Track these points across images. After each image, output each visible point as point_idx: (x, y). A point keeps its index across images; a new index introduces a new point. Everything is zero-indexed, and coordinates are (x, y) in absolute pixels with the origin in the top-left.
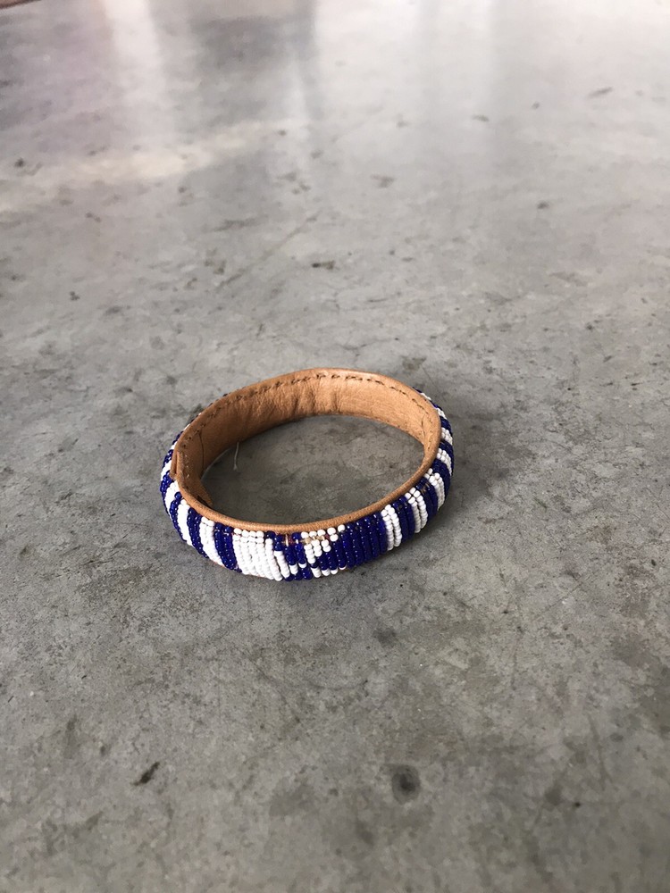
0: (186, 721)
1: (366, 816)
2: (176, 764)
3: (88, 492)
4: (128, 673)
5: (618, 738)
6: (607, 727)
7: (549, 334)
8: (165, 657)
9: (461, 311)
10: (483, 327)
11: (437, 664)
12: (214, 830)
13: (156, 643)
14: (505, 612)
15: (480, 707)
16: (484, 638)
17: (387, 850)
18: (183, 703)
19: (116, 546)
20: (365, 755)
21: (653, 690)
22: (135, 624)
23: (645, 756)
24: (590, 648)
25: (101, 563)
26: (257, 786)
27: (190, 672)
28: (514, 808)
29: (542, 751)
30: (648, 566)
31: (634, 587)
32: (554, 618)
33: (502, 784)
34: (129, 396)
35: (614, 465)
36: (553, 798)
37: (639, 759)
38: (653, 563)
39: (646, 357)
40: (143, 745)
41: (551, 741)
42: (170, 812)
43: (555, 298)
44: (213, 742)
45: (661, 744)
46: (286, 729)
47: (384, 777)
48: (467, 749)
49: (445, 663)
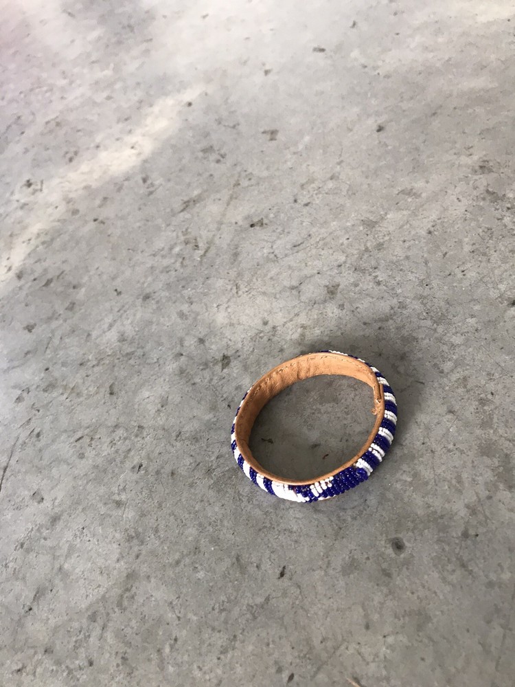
0: (289, 542)
1: (385, 566)
2: (293, 565)
3: (189, 428)
4: (253, 526)
5: (490, 498)
6: (484, 493)
7: (407, 244)
8: (266, 513)
9: (350, 240)
10: (367, 250)
11: (397, 482)
12: (320, 589)
13: (259, 506)
14: (423, 444)
15: (423, 499)
16: (416, 462)
17: (398, 578)
18: (285, 534)
19: (217, 458)
20: (376, 537)
21: (502, 468)
22: (245, 499)
23: (503, 503)
24: (469, 453)
25: (214, 469)
26: (333, 565)
27: (281, 517)
28: (449, 544)
29: (456, 514)
30: (490, 397)
31: (485, 412)
32: (448, 441)
33: (441, 534)
34: (183, 359)
35: (462, 334)
36: (465, 535)
37: (501, 505)
38: (492, 394)
39: (467, 248)
40: (274, 560)
41: (459, 508)
42: (299, 587)
43: (405, 212)
44: (306, 549)
45: (509, 495)
46: (337, 534)
47: (388, 546)
48: (422, 522)
49: (400, 480)
